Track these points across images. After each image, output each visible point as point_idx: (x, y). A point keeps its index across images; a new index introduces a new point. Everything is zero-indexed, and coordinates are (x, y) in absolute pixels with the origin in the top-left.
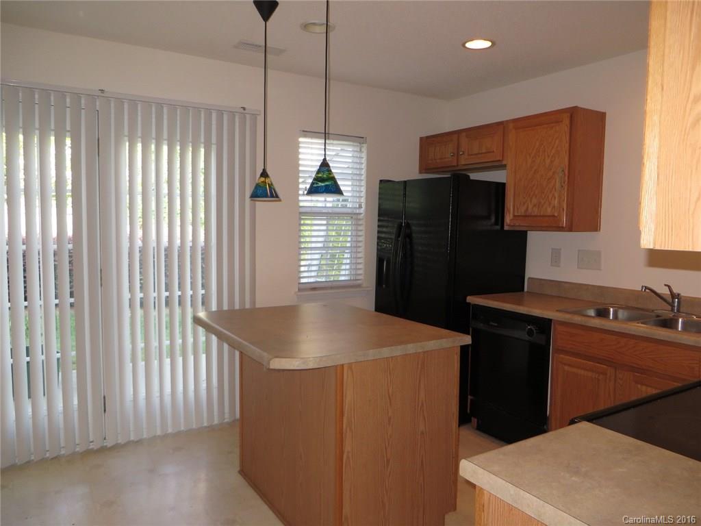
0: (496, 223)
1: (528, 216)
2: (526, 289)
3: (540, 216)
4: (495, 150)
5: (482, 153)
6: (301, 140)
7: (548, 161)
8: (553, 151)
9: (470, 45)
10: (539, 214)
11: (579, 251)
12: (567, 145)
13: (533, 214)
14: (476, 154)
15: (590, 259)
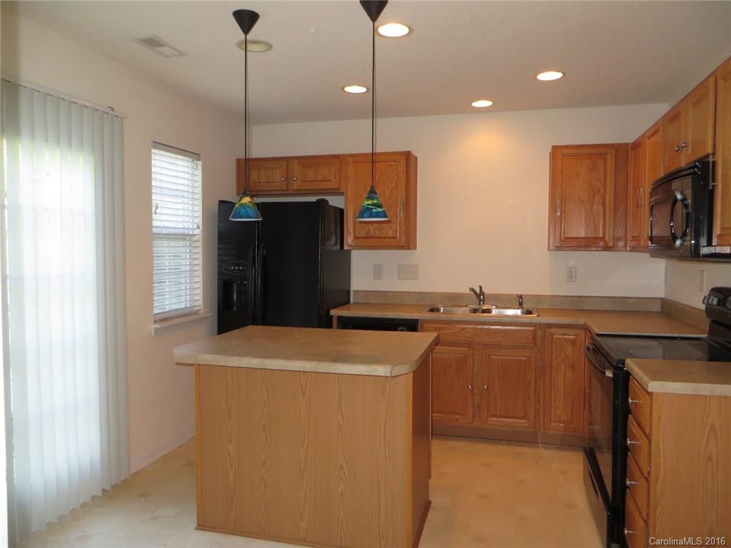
0: (336, 244)
1: (370, 238)
2: (352, 301)
3: (381, 238)
4: (333, 180)
5: (317, 181)
6: (153, 151)
7: (387, 193)
8: (392, 185)
9: (348, 89)
10: (380, 236)
11: (399, 266)
12: (405, 181)
13: (374, 236)
14: (311, 181)
15: (409, 272)
